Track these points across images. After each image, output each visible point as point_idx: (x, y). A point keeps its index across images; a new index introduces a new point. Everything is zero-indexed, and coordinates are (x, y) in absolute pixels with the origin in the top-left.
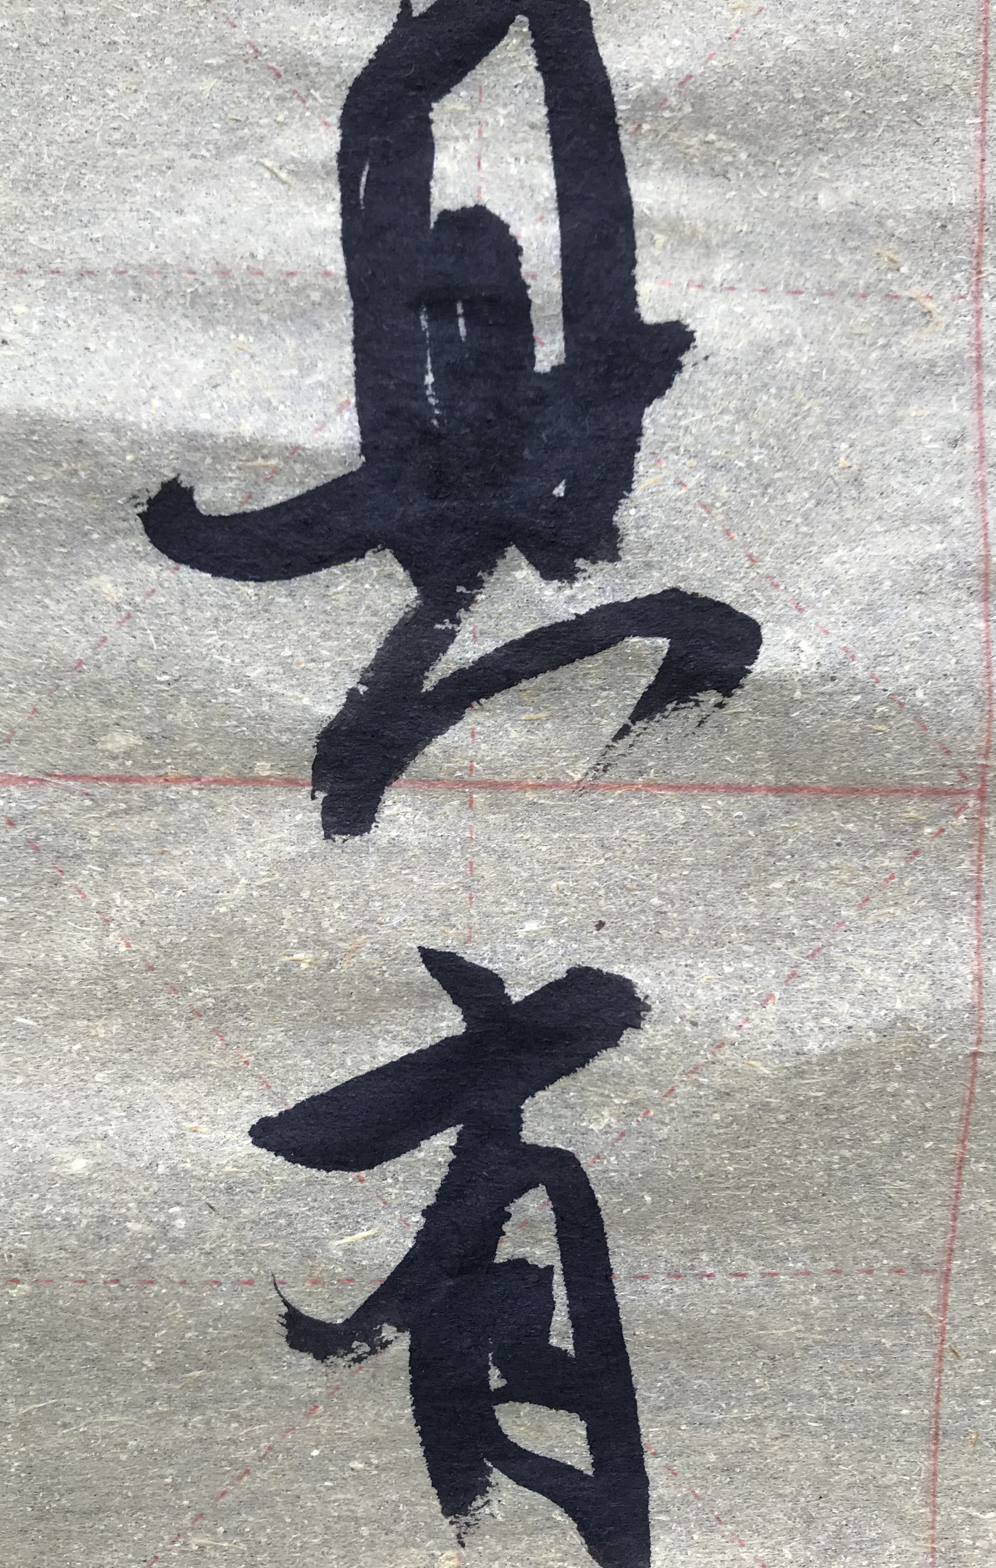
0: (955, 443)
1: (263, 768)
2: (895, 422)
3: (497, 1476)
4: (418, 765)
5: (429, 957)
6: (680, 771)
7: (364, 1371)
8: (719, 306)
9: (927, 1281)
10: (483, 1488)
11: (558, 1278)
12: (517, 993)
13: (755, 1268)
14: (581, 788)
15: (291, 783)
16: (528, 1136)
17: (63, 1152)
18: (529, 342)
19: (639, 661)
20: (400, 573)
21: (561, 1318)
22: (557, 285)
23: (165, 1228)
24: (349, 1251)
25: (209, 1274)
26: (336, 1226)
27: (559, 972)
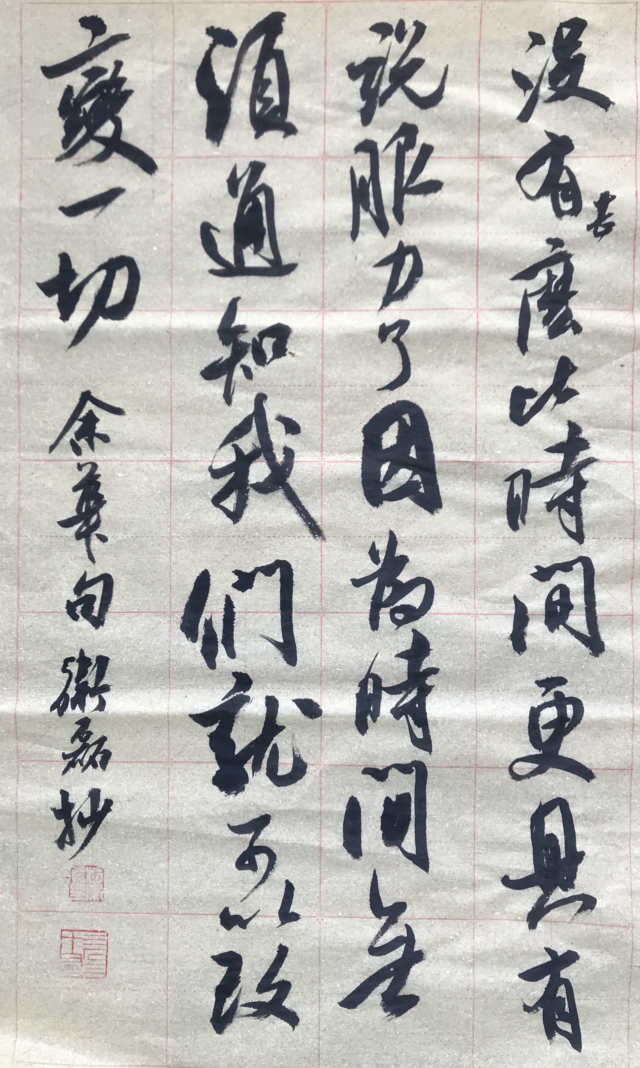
0: (627, 870)
1: (519, 918)
2: (617, 866)
3: (557, 1033)
4: (543, 919)
5: (545, 948)
6: (585, 921)
7: (535, 1015)
8: (589, 847)
9: (626, 1002)
10: (554, 1035)
11: (566, 1000)
12: (559, 954)
13: (598, 999)
14: (569, 923)
15: (523, 921)
16: (561, 977)
17: (490, 979)
18: (560, 854)
19: (578, 904)
20: (540, 889)
21: (567, 1007)
22: (564, 846)
23: (505, 991)
24: (533, 995)
25: (512, 998)
26: (532, 991)
27: (566, 951)
